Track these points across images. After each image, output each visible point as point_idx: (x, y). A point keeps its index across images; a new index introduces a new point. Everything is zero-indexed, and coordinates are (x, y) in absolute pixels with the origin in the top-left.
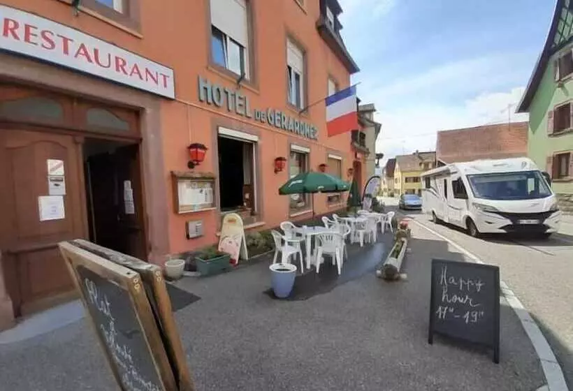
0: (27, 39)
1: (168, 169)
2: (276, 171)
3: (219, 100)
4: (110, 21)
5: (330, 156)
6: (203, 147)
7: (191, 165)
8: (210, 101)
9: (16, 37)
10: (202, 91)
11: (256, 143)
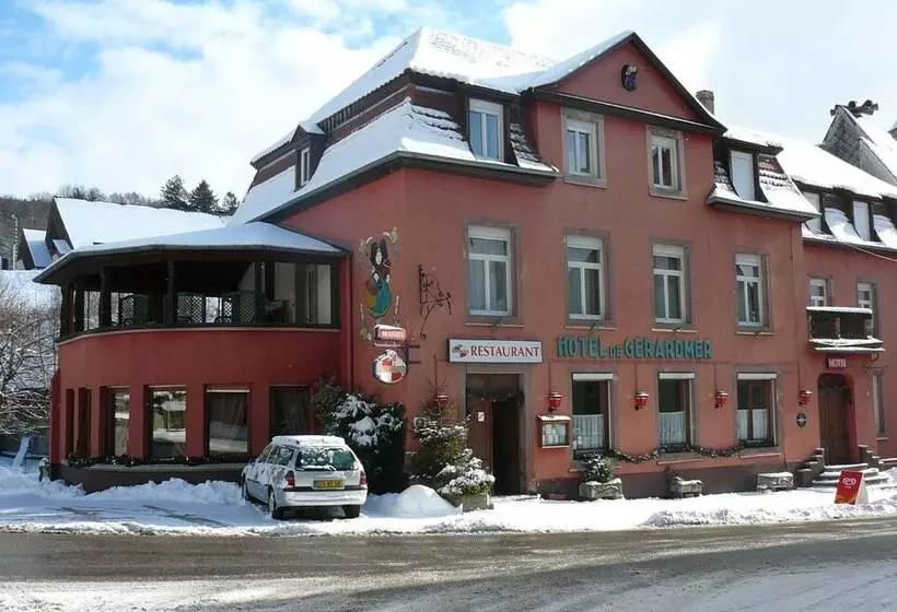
0: (479, 354)
2: (637, 408)
3: (574, 351)
4: (509, 326)
5: (740, 376)
7: (551, 410)
8: (566, 353)
9: (475, 354)
10: (560, 347)
11: (611, 380)
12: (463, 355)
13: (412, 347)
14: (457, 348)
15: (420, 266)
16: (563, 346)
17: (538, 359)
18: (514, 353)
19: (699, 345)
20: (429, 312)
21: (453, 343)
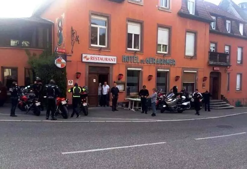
0: (94, 59)
1: (113, 81)
2: (149, 80)
3: (128, 60)
4: (105, 50)
5: (185, 71)
6: (122, 75)
7: (119, 79)
8: (125, 61)
9: (92, 59)
10: (123, 59)
11: (141, 71)
12: (88, 59)
13: (68, 56)
14: (85, 57)
15: (72, 27)
16: (124, 58)
17: (115, 62)
18: (106, 60)
19: (172, 60)
20: (74, 43)
21: (84, 55)
